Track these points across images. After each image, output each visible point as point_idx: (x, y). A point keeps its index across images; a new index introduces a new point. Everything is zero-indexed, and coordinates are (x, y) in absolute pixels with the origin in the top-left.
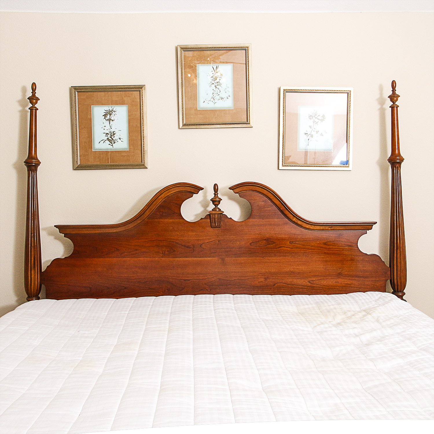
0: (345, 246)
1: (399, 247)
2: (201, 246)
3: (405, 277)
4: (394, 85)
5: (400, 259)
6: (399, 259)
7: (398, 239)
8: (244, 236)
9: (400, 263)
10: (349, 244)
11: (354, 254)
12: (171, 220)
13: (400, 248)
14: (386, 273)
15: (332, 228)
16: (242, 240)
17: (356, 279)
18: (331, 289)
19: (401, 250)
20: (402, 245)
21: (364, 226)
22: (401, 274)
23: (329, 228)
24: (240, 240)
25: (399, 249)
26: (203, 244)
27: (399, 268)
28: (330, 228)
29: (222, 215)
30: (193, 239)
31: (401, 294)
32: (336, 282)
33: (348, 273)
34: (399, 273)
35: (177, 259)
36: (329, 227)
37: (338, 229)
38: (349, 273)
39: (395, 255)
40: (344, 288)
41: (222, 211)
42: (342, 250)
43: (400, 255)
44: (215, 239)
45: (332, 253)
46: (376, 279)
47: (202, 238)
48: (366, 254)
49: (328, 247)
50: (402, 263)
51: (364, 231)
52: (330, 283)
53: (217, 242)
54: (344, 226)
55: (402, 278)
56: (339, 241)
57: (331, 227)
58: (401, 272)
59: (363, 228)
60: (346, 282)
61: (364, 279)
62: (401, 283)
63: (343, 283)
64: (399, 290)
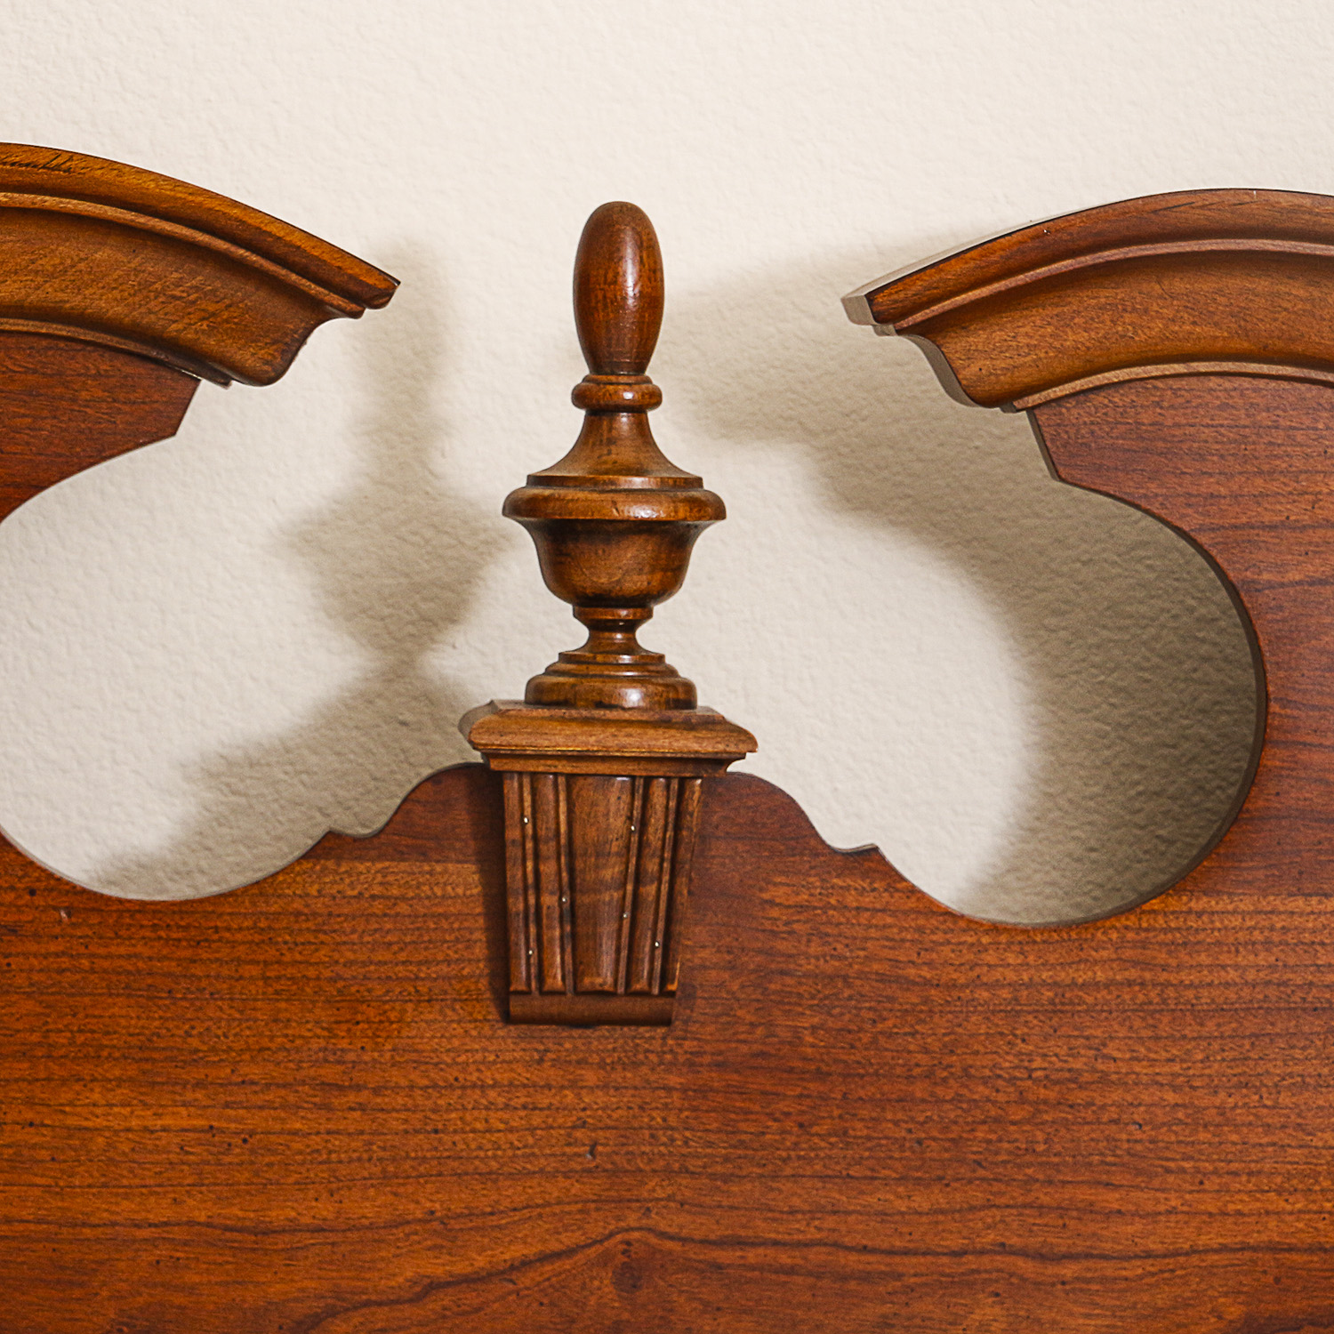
8: (1112, 1199)
16: (1069, 1270)
24: (1026, 1267)
26: (332, 1313)
30: (161, 1210)
41: (714, 723)
44: (568, 1239)
47: (326, 1210)
53: (604, 1287)
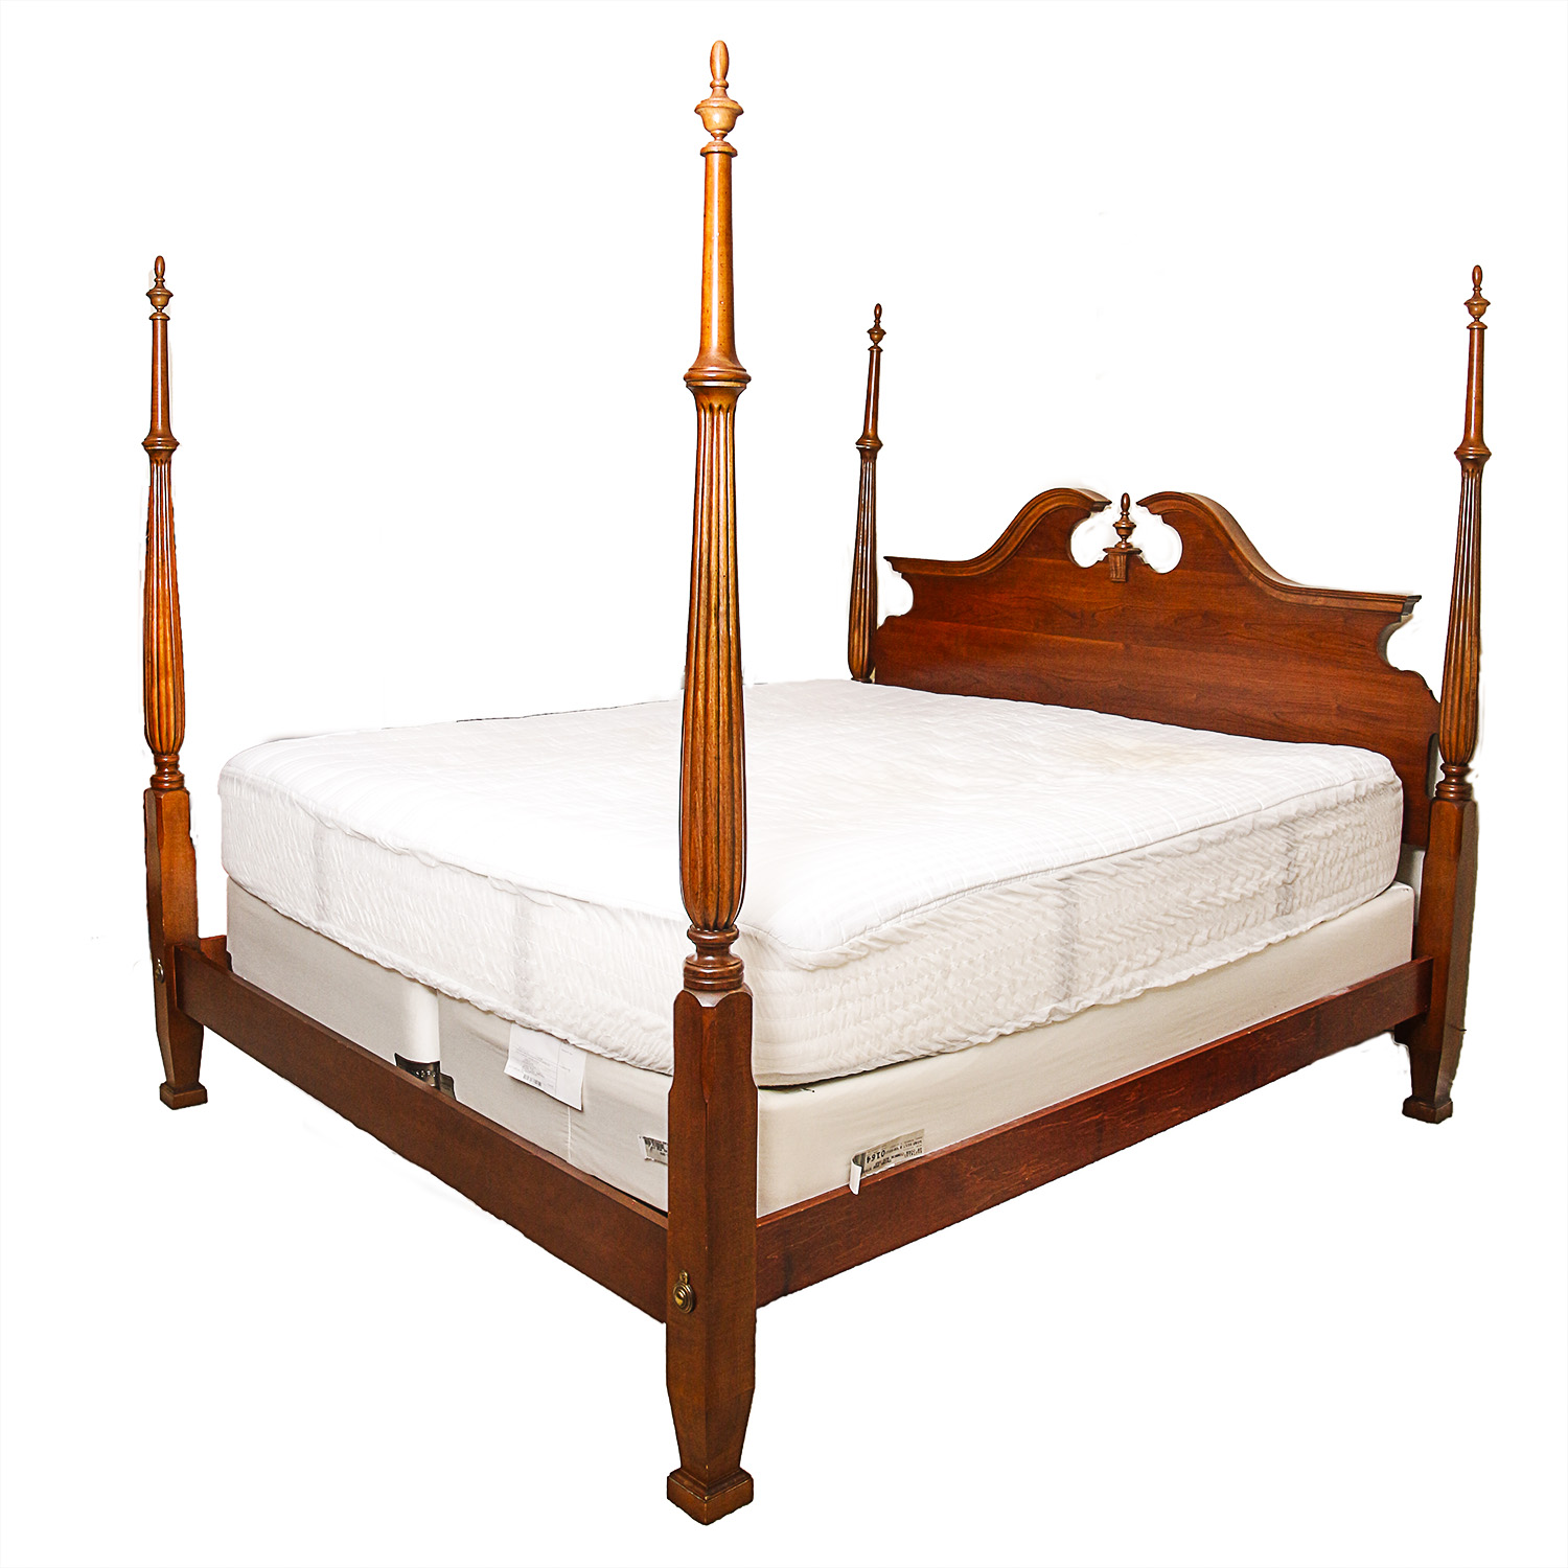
2: (1093, 616)
4: (1478, 275)
12: (1051, 561)
16: (1163, 611)
26: (1097, 612)
29: (1133, 556)
30: (1083, 600)
35: (1054, 637)
41: (1134, 548)
44: (1117, 605)
47: (1097, 601)
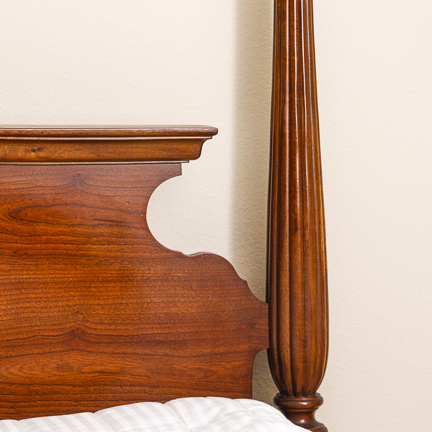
0: (97, 222)
1: (299, 226)
3: (319, 339)
5: (304, 270)
6: (299, 272)
7: (298, 195)
9: (304, 284)
10: (113, 215)
11: (132, 255)
13: (304, 228)
14: (252, 326)
15: (42, 154)
17: (140, 351)
18: (39, 397)
19: (308, 237)
20: (313, 216)
21: (170, 146)
22: (305, 325)
23: (27, 151)
25: (299, 232)
27: (299, 304)
28: (34, 151)
31: (305, 404)
32: (59, 368)
33: (106, 330)
34: (298, 322)
36: (29, 147)
37: (66, 155)
38: (115, 330)
39: (287, 255)
40: (92, 389)
42: (82, 239)
43: (304, 254)
45: (44, 252)
46: (217, 350)
48: (179, 255)
49: (26, 228)
50: (311, 284)
51: (169, 166)
52: (37, 372)
54: (89, 146)
55: (311, 342)
56: (75, 204)
57: (39, 150)
58: (305, 319)
59: (165, 154)
60: (102, 364)
61: (168, 351)
62: (305, 361)
63: (85, 369)
64: (299, 389)
